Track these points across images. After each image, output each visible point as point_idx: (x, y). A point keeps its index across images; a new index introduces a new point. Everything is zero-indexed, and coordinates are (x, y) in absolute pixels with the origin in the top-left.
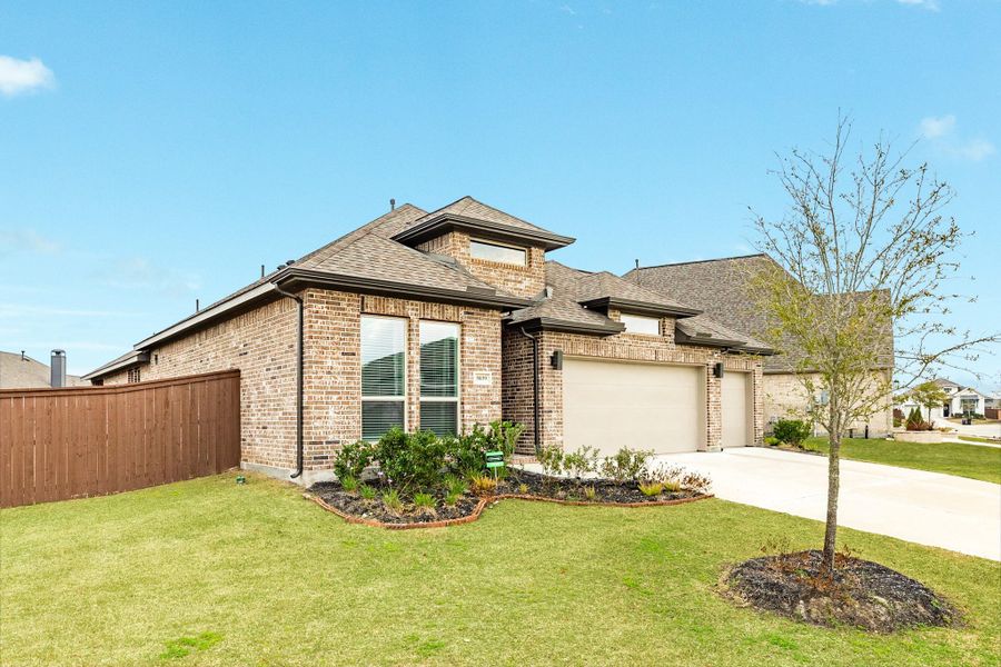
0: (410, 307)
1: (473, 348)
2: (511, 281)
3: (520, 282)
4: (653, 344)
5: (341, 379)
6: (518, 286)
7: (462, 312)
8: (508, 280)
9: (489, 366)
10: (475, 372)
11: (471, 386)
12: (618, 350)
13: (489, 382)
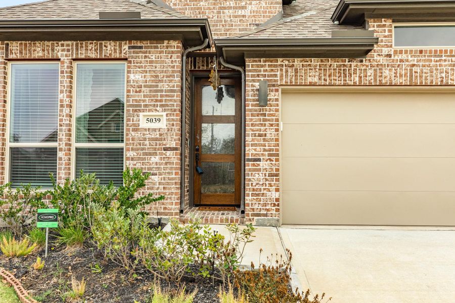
0: (60, 48)
1: (140, 87)
2: (230, 8)
3: (243, 8)
6: (240, 12)
7: (125, 47)
8: (225, 8)
9: (162, 106)
10: (141, 114)
11: (135, 130)
12: (386, 72)
13: (161, 124)
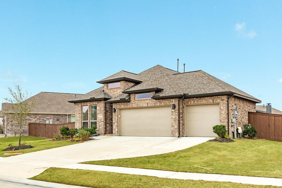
0: (88, 103)
1: (98, 110)
4: (146, 101)
5: (79, 118)
7: (96, 102)
9: (101, 113)
10: (99, 115)
11: (99, 118)
13: (101, 117)
